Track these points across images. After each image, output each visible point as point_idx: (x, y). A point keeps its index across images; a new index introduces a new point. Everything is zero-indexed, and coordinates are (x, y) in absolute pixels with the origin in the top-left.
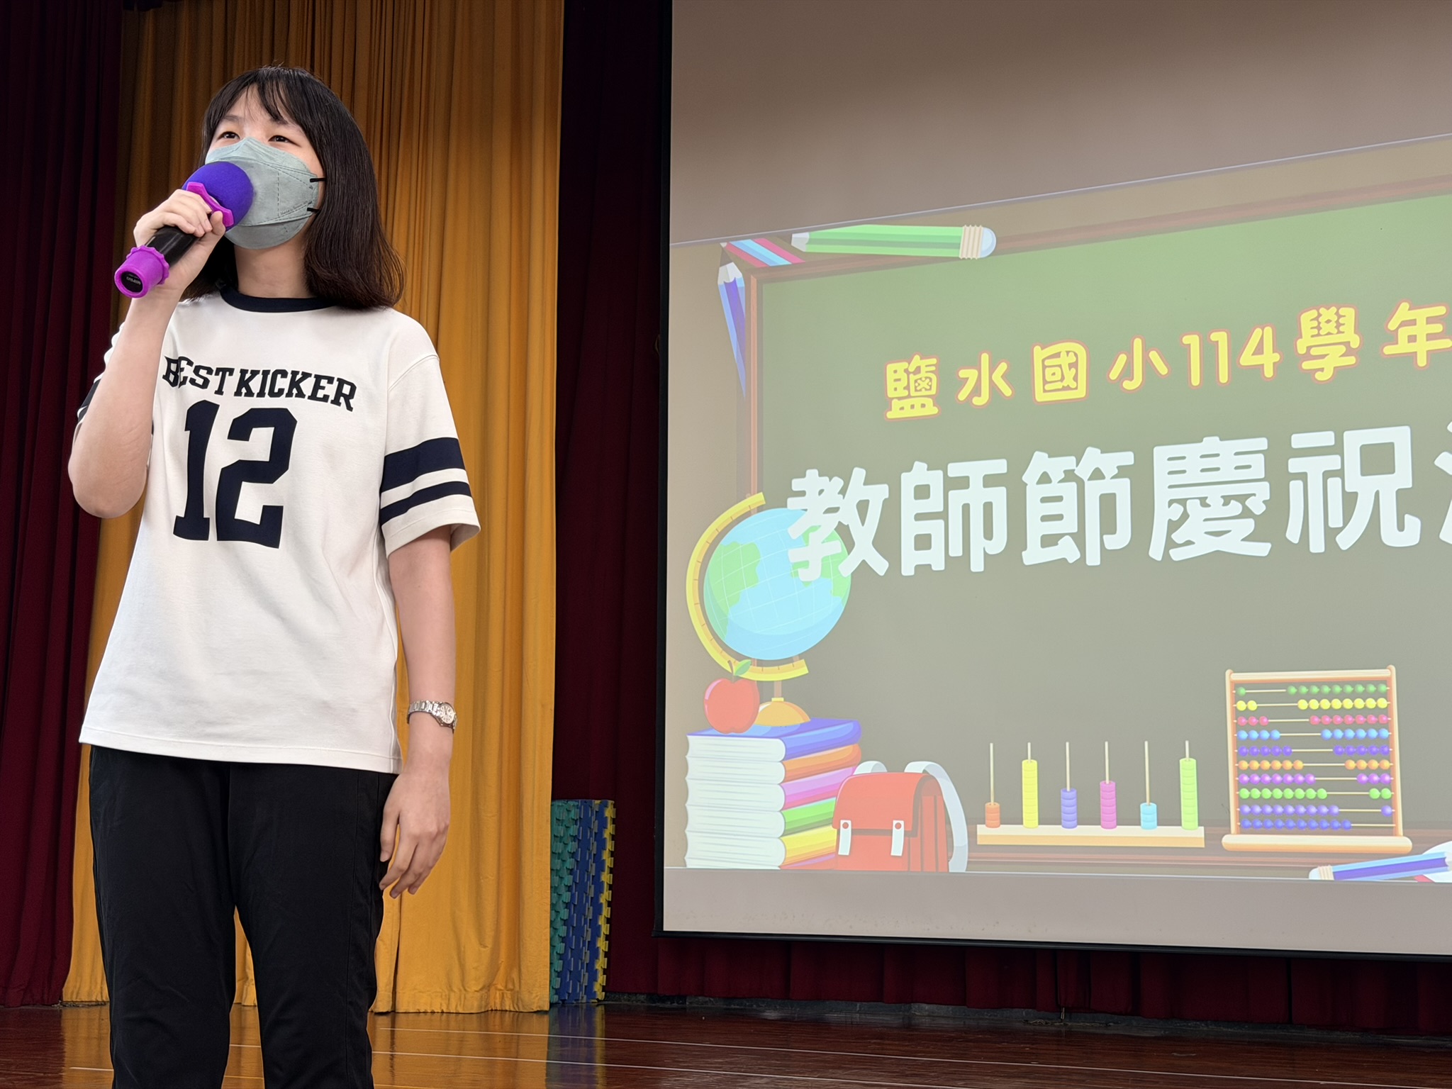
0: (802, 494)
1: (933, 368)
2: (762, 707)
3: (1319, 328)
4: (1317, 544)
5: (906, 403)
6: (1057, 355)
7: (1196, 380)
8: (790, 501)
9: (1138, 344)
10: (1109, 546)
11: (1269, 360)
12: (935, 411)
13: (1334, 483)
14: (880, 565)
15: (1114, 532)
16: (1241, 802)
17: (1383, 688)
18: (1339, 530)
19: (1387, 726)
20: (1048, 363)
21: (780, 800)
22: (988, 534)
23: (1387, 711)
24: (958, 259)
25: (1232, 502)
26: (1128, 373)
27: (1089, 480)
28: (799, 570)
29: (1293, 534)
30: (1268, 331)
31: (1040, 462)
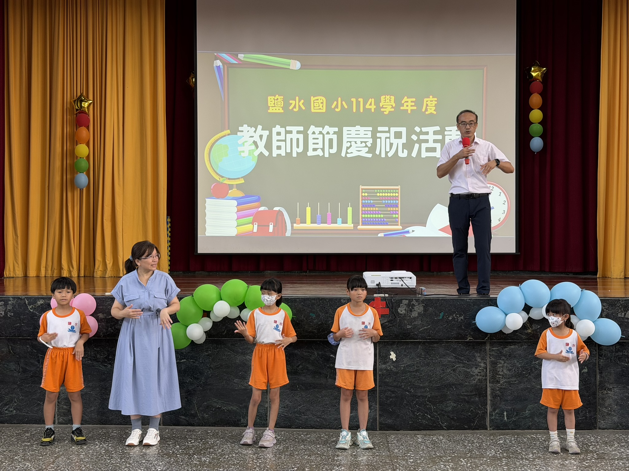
0: (242, 131)
1: (282, 99)
2: (230, 191)
3: (385, 100)
4: (383, 155)
5: (274, 108)
6: (318, 100)
7: (354, 111)
8: (238, 133)
9: (340, 99)
10: (331, 152)
11: (373, 107)
12: (283, 111)
13: (388, 140)
14: (266, 153)
15: (332, 148)
16: (362, 218)
17: (397, 191)
18: (389, 152)
19: (398, 200)
20: (315, 101)
21: (235, 216)
22: (298, 147)
23: (398, 196)
24: (289, 69)
25: (363, 143)
26: (337, 106)
27: (326, 134)
28: (242, 153)
29: (377, 152)
30: (373, 100)
31: (312, 128)
